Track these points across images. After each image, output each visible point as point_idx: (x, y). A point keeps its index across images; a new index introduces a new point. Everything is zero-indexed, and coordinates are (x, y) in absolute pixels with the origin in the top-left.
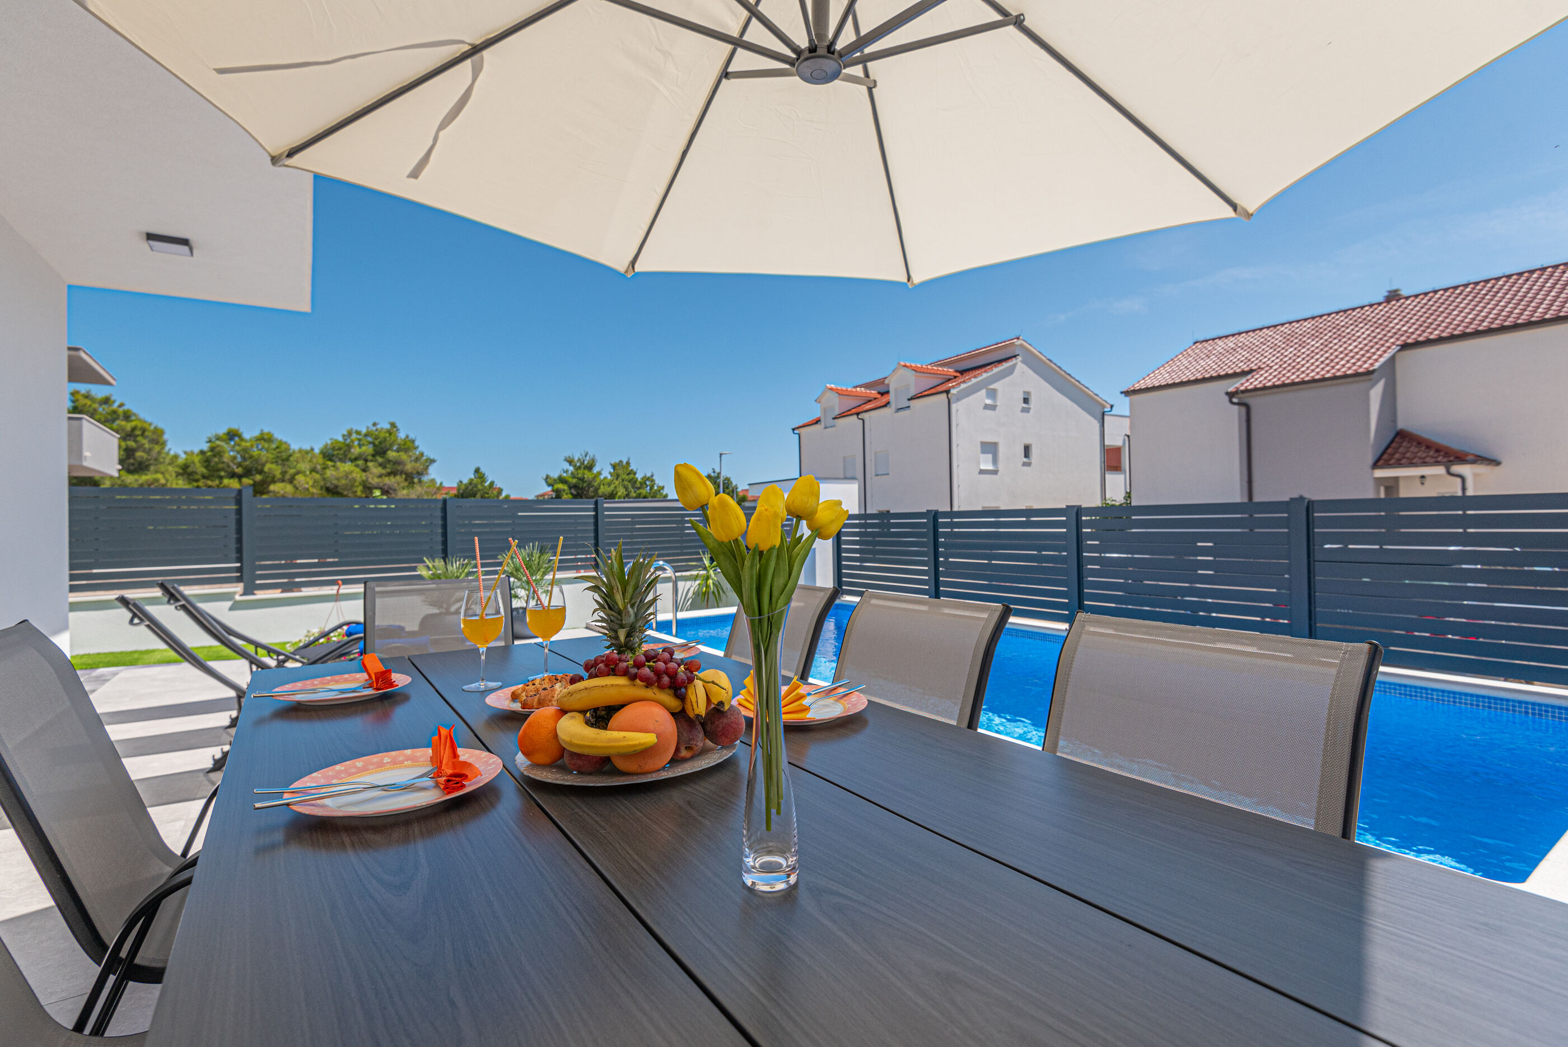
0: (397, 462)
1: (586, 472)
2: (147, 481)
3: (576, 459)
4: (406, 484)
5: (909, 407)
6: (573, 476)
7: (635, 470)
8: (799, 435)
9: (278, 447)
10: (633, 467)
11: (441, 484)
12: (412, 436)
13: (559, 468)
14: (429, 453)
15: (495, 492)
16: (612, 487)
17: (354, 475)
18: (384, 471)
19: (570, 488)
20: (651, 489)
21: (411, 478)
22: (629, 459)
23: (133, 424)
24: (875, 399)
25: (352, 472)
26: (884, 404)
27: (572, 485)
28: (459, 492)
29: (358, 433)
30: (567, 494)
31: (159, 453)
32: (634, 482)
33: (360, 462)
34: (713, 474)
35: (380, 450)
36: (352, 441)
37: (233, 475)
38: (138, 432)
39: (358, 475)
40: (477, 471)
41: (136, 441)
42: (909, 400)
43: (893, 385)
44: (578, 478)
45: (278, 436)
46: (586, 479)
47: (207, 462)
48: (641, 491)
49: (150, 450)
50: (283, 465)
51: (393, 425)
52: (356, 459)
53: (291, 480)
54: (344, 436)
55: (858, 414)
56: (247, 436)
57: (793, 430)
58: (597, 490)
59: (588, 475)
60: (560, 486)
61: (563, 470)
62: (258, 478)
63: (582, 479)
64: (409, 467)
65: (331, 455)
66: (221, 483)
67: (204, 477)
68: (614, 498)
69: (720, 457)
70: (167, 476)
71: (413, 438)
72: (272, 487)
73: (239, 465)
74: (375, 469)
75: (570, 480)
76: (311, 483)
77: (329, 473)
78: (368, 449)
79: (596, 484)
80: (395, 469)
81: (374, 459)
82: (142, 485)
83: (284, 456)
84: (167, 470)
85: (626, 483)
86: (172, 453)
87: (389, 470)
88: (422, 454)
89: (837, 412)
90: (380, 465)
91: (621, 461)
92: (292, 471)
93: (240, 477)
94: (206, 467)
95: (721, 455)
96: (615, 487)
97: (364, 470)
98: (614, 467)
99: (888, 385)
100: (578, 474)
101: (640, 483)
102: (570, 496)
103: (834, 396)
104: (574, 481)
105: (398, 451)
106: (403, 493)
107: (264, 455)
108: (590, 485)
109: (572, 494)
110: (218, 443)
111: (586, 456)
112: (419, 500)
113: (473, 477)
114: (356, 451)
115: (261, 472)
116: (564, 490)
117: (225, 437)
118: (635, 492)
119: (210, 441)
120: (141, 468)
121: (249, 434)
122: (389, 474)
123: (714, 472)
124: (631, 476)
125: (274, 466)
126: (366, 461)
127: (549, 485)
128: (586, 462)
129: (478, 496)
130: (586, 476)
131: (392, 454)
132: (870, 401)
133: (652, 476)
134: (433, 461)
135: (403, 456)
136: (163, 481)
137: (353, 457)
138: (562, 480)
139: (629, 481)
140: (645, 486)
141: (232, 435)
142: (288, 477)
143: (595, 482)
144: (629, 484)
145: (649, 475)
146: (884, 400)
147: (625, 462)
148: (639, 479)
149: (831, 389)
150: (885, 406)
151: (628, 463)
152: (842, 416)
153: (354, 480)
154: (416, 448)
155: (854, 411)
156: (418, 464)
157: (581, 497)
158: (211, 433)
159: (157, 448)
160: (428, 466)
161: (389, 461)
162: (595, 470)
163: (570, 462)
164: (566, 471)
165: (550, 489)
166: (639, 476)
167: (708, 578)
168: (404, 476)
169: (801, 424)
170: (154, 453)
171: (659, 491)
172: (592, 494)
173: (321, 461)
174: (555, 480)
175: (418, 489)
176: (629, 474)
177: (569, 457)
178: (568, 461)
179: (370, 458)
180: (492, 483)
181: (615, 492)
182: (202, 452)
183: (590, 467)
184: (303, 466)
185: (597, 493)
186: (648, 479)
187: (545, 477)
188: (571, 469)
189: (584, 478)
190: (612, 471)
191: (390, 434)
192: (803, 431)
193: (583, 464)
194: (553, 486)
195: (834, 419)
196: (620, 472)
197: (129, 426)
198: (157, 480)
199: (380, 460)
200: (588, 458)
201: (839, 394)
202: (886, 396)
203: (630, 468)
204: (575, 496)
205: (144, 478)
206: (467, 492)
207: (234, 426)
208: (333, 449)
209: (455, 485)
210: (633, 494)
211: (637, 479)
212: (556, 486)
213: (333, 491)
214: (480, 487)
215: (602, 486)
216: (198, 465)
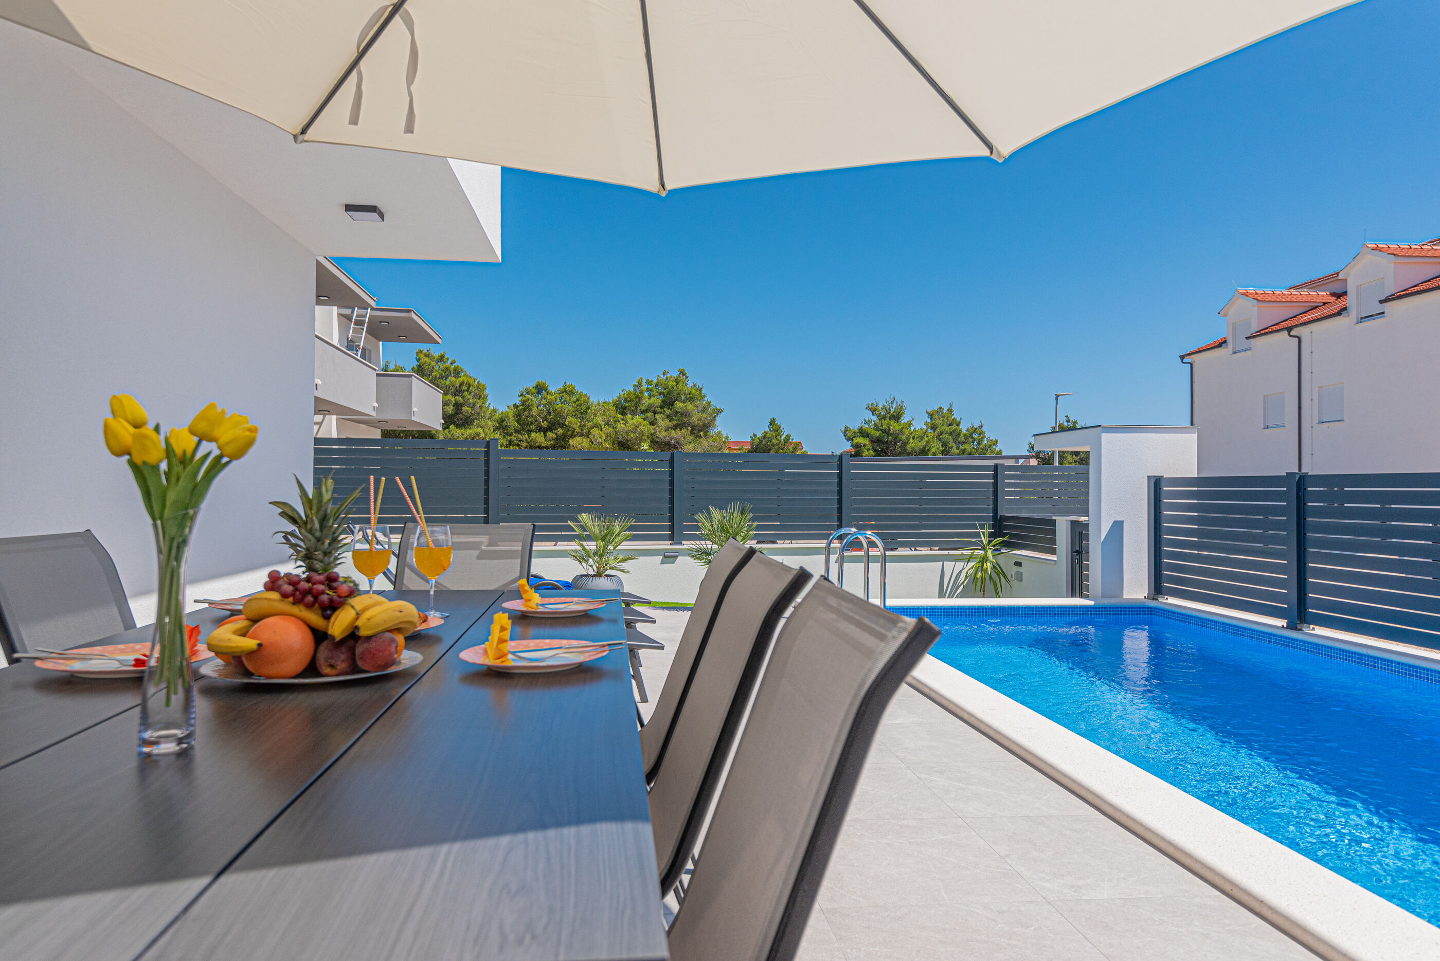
0: (685, 414)
1: (892, 422)
2: (471, 434)
3: (880, 406)
4: (692, 438)
5: (1383, 313)
6: (876, 426)
7: (958, 419)
8: (1191, 364)
9: (577, 400)
10: (956, 416)
11: (727, 437)
12: (699, 384)
13: (860, 419)
14: (716, 404)
15: (791, 448)
16: (924, 442)
17: (642, 428)
18: (670, 424)
19: (872, 442)
20: (979, 444)
21: (700, 430)
22: (951, 405)
23: (461, 379)
24: (1324, 304)
25: (640, 424)
26: (1336, 311)
27: (874, 440)
28: (752, 447)
29: (649, 382)
30: (868, 450)
31: (481, 407)
32: (956, 435)
33: (650, 414)
34: (1066, 424)
35: (668, 401)
36: (642, 392)
37: (540, 429)
38: (465, 388)
39: (646, 428)
40: (772, 422)
41: (463, 397)
42: (1381, 302)
43: (1353, 281)
44: (881, 430)
45: (579, 389)
46: (891, 432)
47: (518, 417)
48: (966, 446)
49: (474, 404)
50: (582, 419)
51: (682, 372)
52: (646, 411)
53: (588, 435)
54: (635, 386)
55: (1289, 329)
56: (552, 389)
57: (1182, 357)
58: (905, 444)
59: (894, 427)
60: (861, 440)
61: (865, 420)
62: (560, 431)
63: (887, 432)
64: (696, 418)
65: (623, 408)
66: (529, 437)
67: (517, 431)
68: (927, 454)
69: (1057, 399)
70: (486, 430)
71: (701, 386)
72: (571, 442)
73: (545, 419)
74: (663, 422)
75: (873, 432)
76: (604, 438)
77: (620, 426)
78: (657, 401)
79: (904, 437)
80: (681, 422)
81: (662, 411)
82: (467, 438)
83: (582, 411)
84: (486, 424)
85: (945, 436)
86: (491, 408)
87: (675, 423)
88: (709, 404)
89: (1254, 329)
90: (668, 416)
91: (940, 408)
92: (589, 424)
93: (544, 431)
94: (518, 421)
95: (1057, 396)
96: (928, 442)
97: (652, 424)
98: (931, 416)
99: (1346, 280)
100: (882, 426)
101: (965, 435)
102: (872, 452)
103: (1250, 303)
104: (878, 433)
105: (684, 402)
106: (688, 448)
107: (568, 408)
108: (896, 439)
109: (875, 451)
110: (528, 396)
111: (892, 403)
112: (705, 455)
113: (767, 429)
114: (646, 402)
115: (562, 425)
116: (865, 445)
117: (534, 390)
118: (958, 448)
119: (522, 395)
120: (466, 422)
121: (554, 387)
122: (675, 427)
123: (1068, 421)
124: (954, 427)
125: (573, 419)
126: (655, 413)
127: (850, 439)
128: (892, 411)
129: (772, 452)
130: (891, 428)
131: (679, 405)
132: (1315, 308)
133: (981, 427)
134: (720, 411)
135: (690, 407)
136: (483, 435)
137: (644, 408)
138: (863, 433)
139: (951, 434)
140: (971, 440)
141: (540, 389)
142: (585, 431)
143: (903, 434)
144: (950, 437)
145: (976, 426)
146: (1340, 304)
147: (945, 410)
148: (964, 431)
149: (1246, 294)
150: (1339, 313)
151: (950, 410)
152: (1263, 332)
153: (642, 433)
154: (703, 397)
155: (1285, 324)
156: (705, 415)
157: (886, 454)
158: (521, 388)
159: (479, 403)
160: (715, 417)
161: (677, 413)
162: (905, 419)
163: (873, 411)
164: (867, 422)
165: (849, 444)
166: (964, 428)
167: (984, 560)
168: (690, 428)
169: (1195, 349)
170: (477, 408)
171: (990, 446)
172: (900, 450)
173: (613, 413)
174: (855, 433)
175: (705, 443)
176: (951, 424)
177: (872, 404)
178: (870, 410)
179: (658, 410)
180: (788, 437)
181: (927, 448)
182: (515, 406)
183: (897, 417)
184: (599, 420)
185: (906, 449)
186: (975, 431)
187: (843, 429)
188: (874, 418)
189: (889, 430)
190: (929, 420)
191: (677, 382)
192: (1196, 358)
193: (890, 412)
194: (852, 440)
195: (1247, 338)
196: (939, 422)
197: (458, 382)
198: (478, 434)
199: (668, 412)
200: (894, 406)
201: (1258, 300)
202: (1343, 298)
203: (953, 417)
204: (878, 453)
205: (469, 432)
206: (761, 447)
207: (542, 380)
208: (626, 401)
209: (749, 440)
210: (956, 451)
211: (960, 431)
212: (855, 441)
213: (624, 445)
214: (774, 441)
215: (911, 440)
216: (511, 418)
